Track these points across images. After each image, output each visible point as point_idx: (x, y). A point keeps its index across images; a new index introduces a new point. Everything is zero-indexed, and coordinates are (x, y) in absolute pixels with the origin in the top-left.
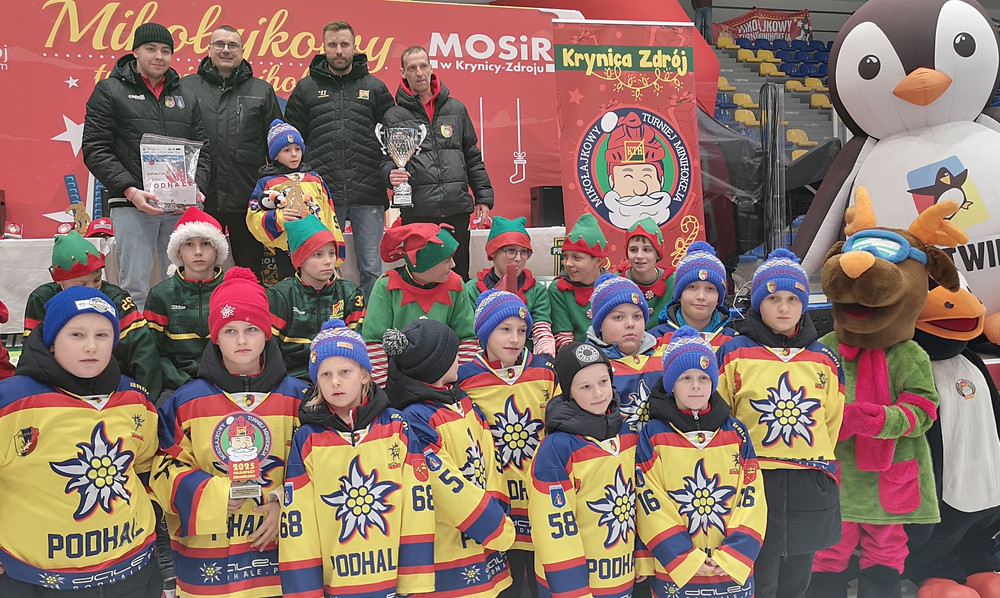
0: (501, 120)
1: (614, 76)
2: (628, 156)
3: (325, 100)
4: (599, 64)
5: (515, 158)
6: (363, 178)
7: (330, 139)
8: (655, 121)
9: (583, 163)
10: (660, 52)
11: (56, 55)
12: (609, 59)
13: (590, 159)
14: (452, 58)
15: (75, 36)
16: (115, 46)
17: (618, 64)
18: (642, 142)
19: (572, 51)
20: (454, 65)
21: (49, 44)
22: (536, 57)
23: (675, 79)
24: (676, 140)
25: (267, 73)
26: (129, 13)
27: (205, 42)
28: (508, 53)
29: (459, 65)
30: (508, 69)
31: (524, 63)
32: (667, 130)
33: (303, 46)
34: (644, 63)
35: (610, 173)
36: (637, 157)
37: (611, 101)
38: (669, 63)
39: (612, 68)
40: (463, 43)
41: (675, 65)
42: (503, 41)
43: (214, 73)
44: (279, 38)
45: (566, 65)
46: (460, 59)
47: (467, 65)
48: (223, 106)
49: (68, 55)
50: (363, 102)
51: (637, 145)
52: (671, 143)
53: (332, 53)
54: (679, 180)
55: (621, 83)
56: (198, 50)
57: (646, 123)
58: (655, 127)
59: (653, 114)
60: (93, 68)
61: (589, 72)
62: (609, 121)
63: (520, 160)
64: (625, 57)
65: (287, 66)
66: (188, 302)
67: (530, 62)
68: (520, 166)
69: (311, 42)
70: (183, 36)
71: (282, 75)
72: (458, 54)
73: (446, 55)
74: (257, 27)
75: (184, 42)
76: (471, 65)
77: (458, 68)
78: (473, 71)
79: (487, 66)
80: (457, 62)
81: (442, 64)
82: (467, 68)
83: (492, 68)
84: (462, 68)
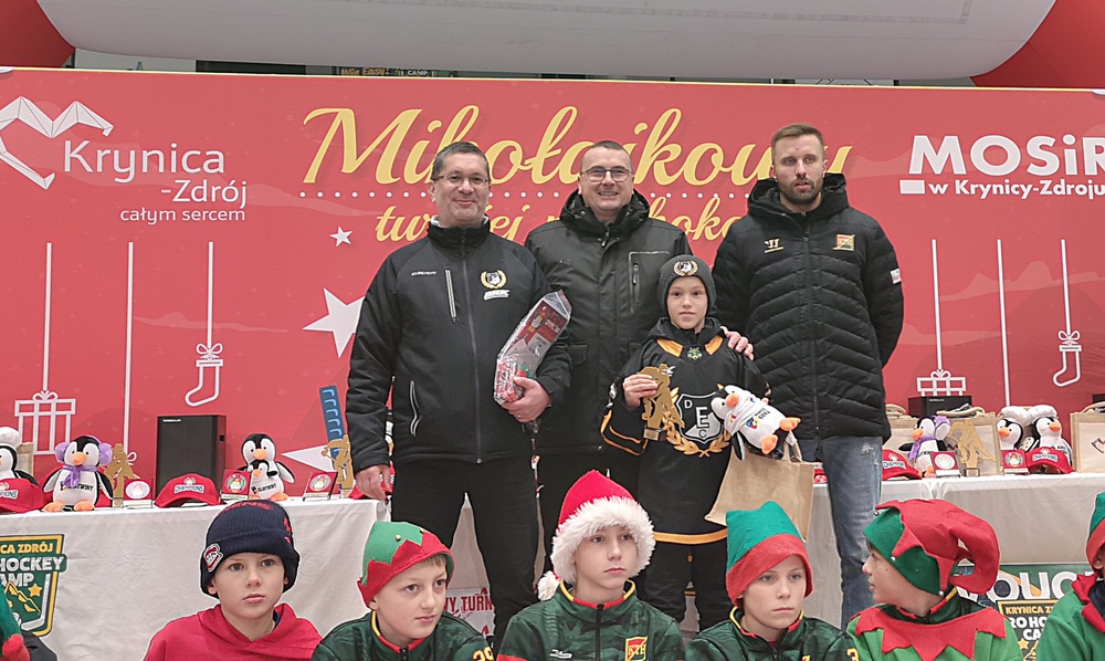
0: (1035, 277)
3: (777, 256)
5: (1061, 342)
6: (847, 390)
7: (788, 324)
11: (320, 195)
14: (948, 176)
15: (351, 163)
16: (411, 177)
20: (952, 188)
21: (310, 178)
22: (1091, 170)
26: (435, 125)
27: (550, 165)
28: (1043, 164)
29: (960, 187)
30: (1044, 192)
31: (1070, 180)
33: (704, 167)
40: (966, 151)
42: (1034, 146)
43: (588, 219)
44: (667, 154)
46: (961, 178)
47: (973, 187)
48: (607, 270)
49: (337, 195)
53: (789, 175)
56: (538, 178)
60: (373, 213)
63: (1070, 344)
65: (680, 198)
66: (576, 646)
67: (1081, 178)
68: (1071, 355)
69: (717, 159)
70: (516, 157)
71: (669, 213)
72: (959, 168)
73: (938, 171)
74: (632, 138)
75: (517, 166)
76: (982, 186)
77: (958, 192)
78: (983, 197)
79: (1007, 186)
80: (957, 182)
81: (931, 186)
82: (973, 192)
83: (1016, 189)
84: (966, 192)
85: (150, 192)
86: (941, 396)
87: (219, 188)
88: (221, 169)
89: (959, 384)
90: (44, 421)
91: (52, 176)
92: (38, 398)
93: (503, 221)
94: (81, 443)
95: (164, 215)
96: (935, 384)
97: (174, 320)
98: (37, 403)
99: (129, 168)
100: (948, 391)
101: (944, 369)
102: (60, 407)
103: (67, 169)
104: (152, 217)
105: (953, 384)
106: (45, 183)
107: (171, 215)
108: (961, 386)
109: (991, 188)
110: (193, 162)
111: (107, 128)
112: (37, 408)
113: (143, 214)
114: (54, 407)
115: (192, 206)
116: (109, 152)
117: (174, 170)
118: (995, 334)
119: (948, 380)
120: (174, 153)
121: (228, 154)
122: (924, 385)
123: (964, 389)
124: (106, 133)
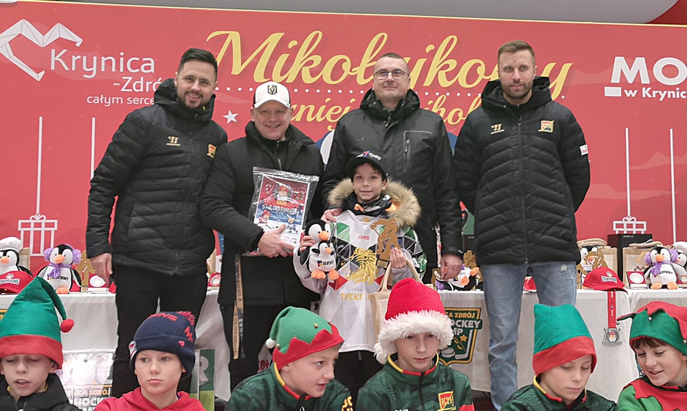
3: (500, 136)
7: (506, 184)
14: (637, 85)
15: (237, 69)
16: (277, 78)
20: (640, 93)
25: (433, 105)
26: (293, 44)
27: (368, 72)
29: (645, 92)
33: (472, 75)
40: (650, 67)
43: (377, 107)
44: (447, 66)
46: (646, 86)
47: (654, 93)
48: (389, 142)
49: (228, 89)
50: (545, 135)
53: (507, 79)
56: (361, 81)
65: (455, 96)
69: (481, 70)
70: (346, 66)
71: (448, 106)
72: (645, 80)
73: (630, 81)
74: (424, 55)
75: (347, 72)
76: (660, 92)
77: (644, 96)
78: (661, 99)
79: (678, 93)
80: (644, 89)
81: (626, 91)
82: (654, 96)
83: (684, 95)
84: (649, 96)
85: (106, 84)
86: (630, 234)
87: (151, 83)
88: (152, 70)
89: (642, 226)
90: (37, 234)
91: (43, 73)
92: (33, 219)
93: (337, 109)
94: (62, 248)
95: (115, 100)
96: (625, 226)
98: (32, 222)
99: (93, 68)
100: (634, 230)
101: (632, 215)
102: (47, 225)
103: (53, 68)
104: (107, 101)
105: (638, 226)
106: (38, 77)
107: (120, 100)
108: (643, 228)
109: (667, 93)
110: (134, 65)
111: (79, 41)
112: (32, 225)
113: (101, 99)
114: (43, 225)
115: (133, 95)
116: (79, 57)
117: (122, 70)
118: (667, 193)
119: (634, 223)
120: (122, 59)
121: (157, 60)
122: (619, 226)
123: (645, 229)
124: (78, 45)
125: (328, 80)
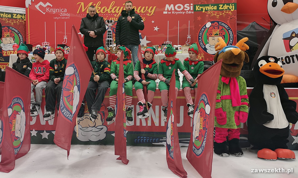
0: (184, 27)
1: (211, 12)
2: (214, 34)
3: (124, 20)
4: (207, 9)
6: (133, 38)
8: (223, 24)
9: (200, 36)
10: (226, 5)
11: (79, 15)
12: (210, 8)
13: (202, 35)
15: (83, 10)
17: (212, 9)
18: (218, 30)
19: (199, 6)
20: (172, 13)
21: (78, 13)
23: (230, 12)
24: (229, 29)
27: (111, 10)
32: (226, 27)
34: (220, 8)
35: (208, 39)
36: (217, 34)
37: (209, 19)
38: (228, 8)
39: (210, 10)
40: (174, 7)
41: (230, 8)
45: (197, 10)
49: (81, 15)
51: (217, 31)
52: (228, 30)
53: (127, 8)
54: (230, 41)
55: (213, 14)
56: (109, 12)
57: (220, 25)
58: (223, 26)
59: (222, 22)
61: (203, 12)
62: (208, 25)
64: (215, 7)
70: (106, 9)
73: (170, 10)
75: (106, 10)
76: (176, 12)
81: (168, 12)
83: (182, 13)
84: (174, 13)
85: (57, 15)
97: (61, 32)
98: (45, 43)
99: (55, 11)
102: (47, 44)
104: (58, 18)
106: (44, 13)
109: (178, 12)
110: (63, 10)
111: (52, 6)
113: (56, 18)
115: (63, 17)
118: (177, 35)
119: (169, 42)
121: (67, 9)
122: (165, 43)
125: (102, 12)
